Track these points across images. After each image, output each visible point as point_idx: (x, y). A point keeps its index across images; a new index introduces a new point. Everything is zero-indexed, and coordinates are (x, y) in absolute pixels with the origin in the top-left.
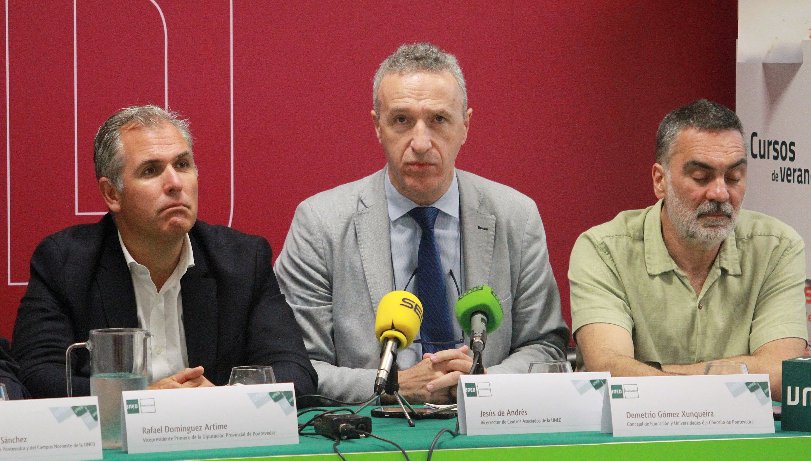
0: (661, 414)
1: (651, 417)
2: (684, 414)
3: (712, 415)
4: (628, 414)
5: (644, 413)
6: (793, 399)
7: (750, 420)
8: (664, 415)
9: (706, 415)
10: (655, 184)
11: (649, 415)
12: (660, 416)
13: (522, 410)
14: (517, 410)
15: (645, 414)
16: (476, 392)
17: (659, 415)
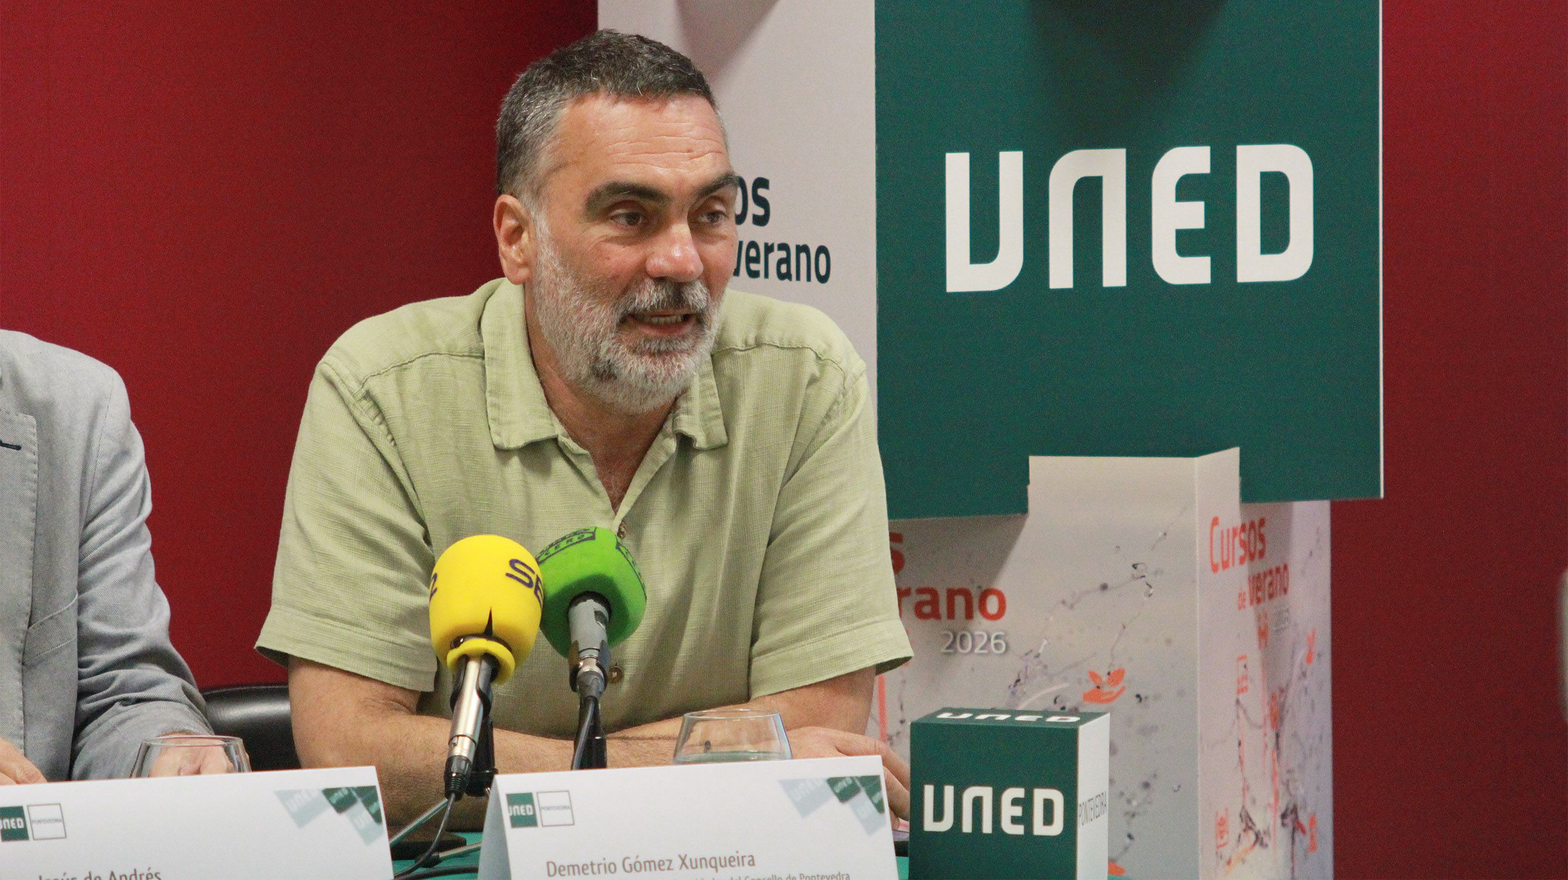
0: (630, 865)
1: (606, 872)
2: (683, 863)
3: (752, 863)
4: (551, 866)
5: (589, 863)
6: (938, 816)
7: (841, 873)
8: (638, 866)
9: (736, 863)
10: (503, 247)
11: (602, 868)
12: (628, 868)
13: (146, 872)
14: (135, 870)
15: (592, 864)
16: (25, 830)
17: (624, 865)
